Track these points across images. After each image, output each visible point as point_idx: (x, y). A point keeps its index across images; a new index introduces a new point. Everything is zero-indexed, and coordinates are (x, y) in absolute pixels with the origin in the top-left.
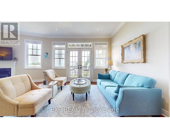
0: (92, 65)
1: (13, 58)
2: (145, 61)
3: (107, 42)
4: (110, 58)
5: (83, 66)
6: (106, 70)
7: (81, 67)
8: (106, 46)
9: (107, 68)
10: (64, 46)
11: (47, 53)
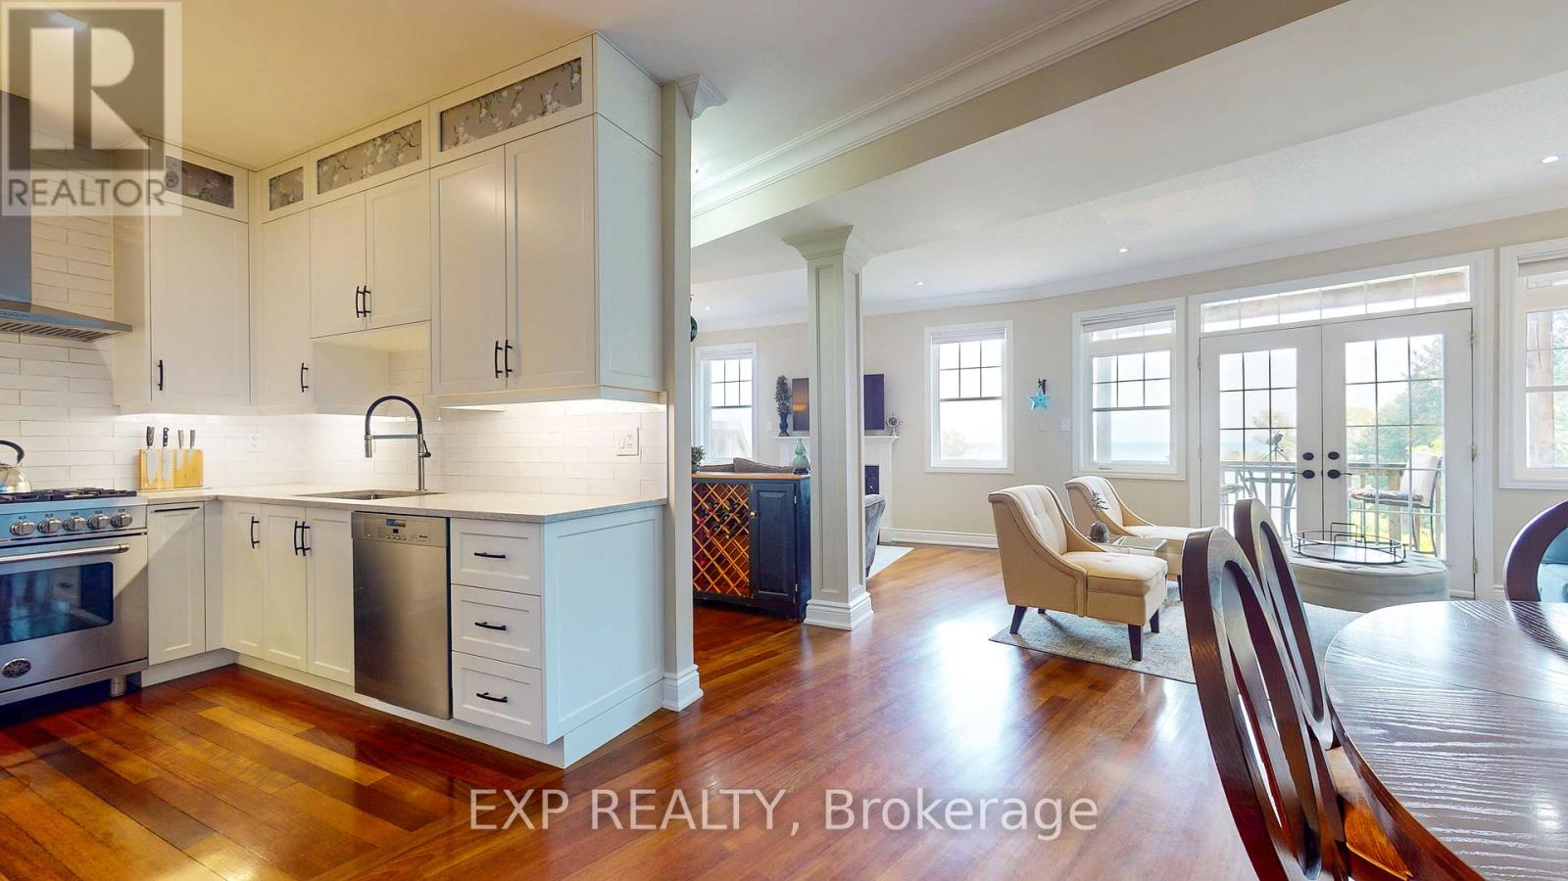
1: (887, 419)
5: (1352, 457)
7: (1332, 465)
10: (1165, 328)
11: (1043, 384)
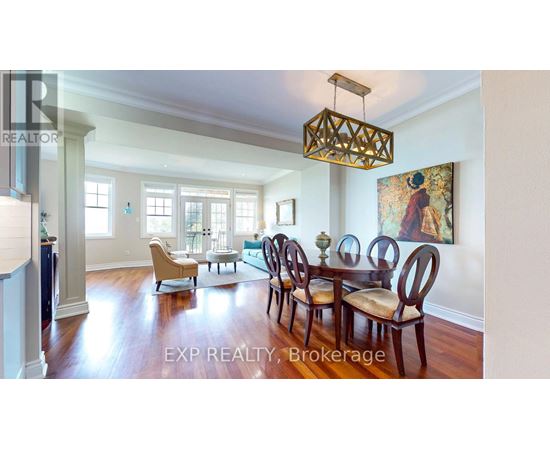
0: (231, 227)
2: (294, 224)
3: (257, 192)
4: (262, 217)
6: (256, 236)
7: (208, 232)
8: (255, 197)
9: (256, 232)
11: (129, 204)
